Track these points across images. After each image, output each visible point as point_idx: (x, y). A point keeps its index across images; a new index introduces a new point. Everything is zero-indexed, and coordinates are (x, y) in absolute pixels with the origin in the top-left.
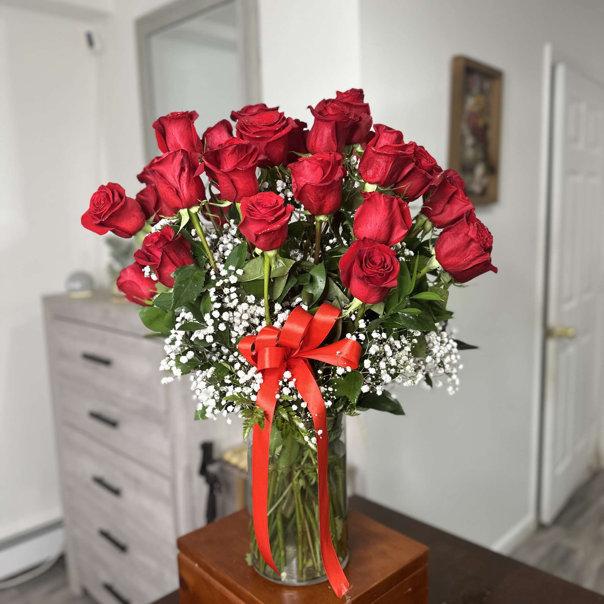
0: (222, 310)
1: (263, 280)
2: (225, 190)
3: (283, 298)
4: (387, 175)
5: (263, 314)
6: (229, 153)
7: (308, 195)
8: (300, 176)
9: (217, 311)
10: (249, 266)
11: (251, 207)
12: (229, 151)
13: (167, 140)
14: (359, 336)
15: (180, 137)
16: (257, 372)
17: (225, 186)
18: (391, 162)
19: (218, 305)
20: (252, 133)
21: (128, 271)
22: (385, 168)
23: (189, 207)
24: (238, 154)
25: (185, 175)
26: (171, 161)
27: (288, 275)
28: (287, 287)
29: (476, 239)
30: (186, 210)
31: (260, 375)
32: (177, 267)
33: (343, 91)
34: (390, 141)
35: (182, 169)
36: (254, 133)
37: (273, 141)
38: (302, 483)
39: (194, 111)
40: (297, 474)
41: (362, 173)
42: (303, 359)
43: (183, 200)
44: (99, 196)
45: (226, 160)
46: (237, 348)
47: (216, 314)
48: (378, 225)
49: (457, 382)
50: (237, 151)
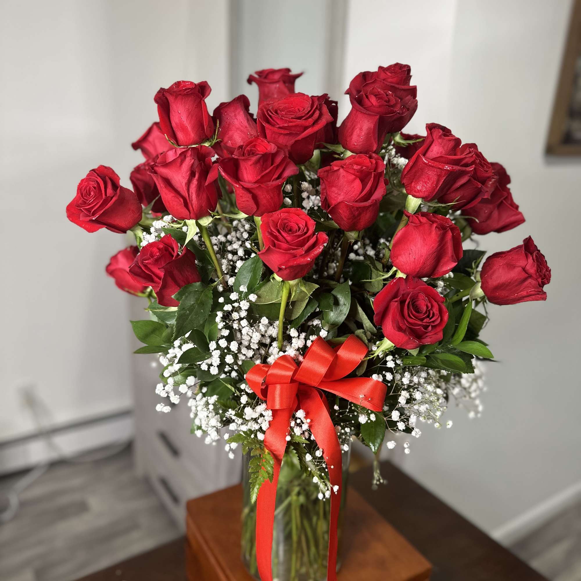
0: (230, 339)
1: (281, 303)
2: (243, 204)
3: (301, 323)
4: (436, 190)
5: (274, 335)
6: (252, 163)
7: (341, 211)
8: (333, 186)
9: (224, 339)
10: (264, 290)
11: (275, 233)
12: (252, 161)
13: (171, 118)
14: (386, 376)
15: (187, 117)
16: (267, 409)
17: (243, 200)
18: (444, 176)
19: (226, 333)
20: (278, 126)
21: (120, 257)
22: (435, 183)
23: (197, 217)
24: (262, 164)
25: (195, 182)
26: (178, 165)
27: (308, 299)
28: (306, 311)
29: (535, 276)
30: (194, 221)
31: (270, 413)
32: (180, 287)
33: (385, 66)
34: (446, 149)
35: (192, 174)
36: (280, 128)
37: (303, 139)
38: (302, 499)
39: (206, 82)
40: (296, 489)
41: (407, 185)
42: (316, 390)
43: (191, 211)
44: (88, 183)
45: (246, 169)
46: (245, 378)
47: (223, 343)
48: (423, 257)
49: (480, 408)
50: (261, 161)
